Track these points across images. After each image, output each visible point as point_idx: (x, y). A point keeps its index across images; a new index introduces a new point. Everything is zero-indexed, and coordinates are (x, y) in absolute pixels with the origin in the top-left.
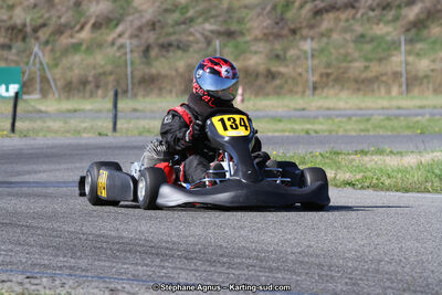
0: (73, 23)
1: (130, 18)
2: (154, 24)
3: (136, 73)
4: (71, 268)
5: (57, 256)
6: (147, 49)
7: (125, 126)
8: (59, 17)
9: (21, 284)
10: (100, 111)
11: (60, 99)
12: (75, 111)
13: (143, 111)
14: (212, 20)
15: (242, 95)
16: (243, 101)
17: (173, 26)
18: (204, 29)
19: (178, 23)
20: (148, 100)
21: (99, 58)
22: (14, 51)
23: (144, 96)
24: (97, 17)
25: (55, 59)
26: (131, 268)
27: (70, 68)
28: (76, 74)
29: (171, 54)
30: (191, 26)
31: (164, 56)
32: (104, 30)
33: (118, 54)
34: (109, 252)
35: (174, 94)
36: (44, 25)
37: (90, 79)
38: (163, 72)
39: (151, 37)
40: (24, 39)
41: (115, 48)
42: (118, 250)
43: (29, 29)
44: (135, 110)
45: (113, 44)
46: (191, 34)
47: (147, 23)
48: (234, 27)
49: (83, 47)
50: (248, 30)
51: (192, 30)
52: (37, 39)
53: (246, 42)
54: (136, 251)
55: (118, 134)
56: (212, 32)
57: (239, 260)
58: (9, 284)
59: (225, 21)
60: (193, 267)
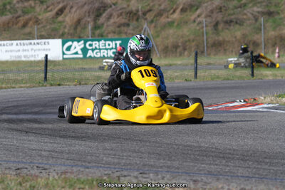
0: (168, 9)
1: (206, 4)
2: (221, 8)
3: (209, 40)
4: (168, 167)
5: (159, 159)
6: (217, 24)
7: (203, 74)
8: (160, 5)
9: (136, 177)
10: (187, 65)
11: (160, 58)
12: (171, 65)
13: (214, 64)
14: (259, 5)
15: (279, 53)
16: (279, 57)
17: (233, 9)
18: (253, 11)
19: (236, 8)
20: (217, 57)
21: (186, 31)
22: (131, 27)
23: (215, 55)
24: (184, 4)
25: (156, 32)
26: (207, 167)
27: (167, 38)
28: (170, 41)
29: (232, 27)
30: (244, 9)
31: (227, 29)
32: (188, 13)
33: (198, 28)
34: (192, 156)
35: (234, 53)
36: (150, 11)
37: (180, 44)
38: (227, 39)
39: (219, 17)
40: (137, 20)
41: (196, 24)
42: (198, 155)
43: (140, 13)
44: (209, 64)
45: (194, 21)
46: (245, 14)
47: (216, 8)
48: (272, 9)
49: (175, 24)
50: (282, 11)
51: (245, 11)
52: (146, 19)
53: (281, 19)
54: (210, 156)
55: (198, 80)
56: (259, 12)
57: (277, 161)
58: (129, 177)
59: (267, 6)
60: (247, 165)
